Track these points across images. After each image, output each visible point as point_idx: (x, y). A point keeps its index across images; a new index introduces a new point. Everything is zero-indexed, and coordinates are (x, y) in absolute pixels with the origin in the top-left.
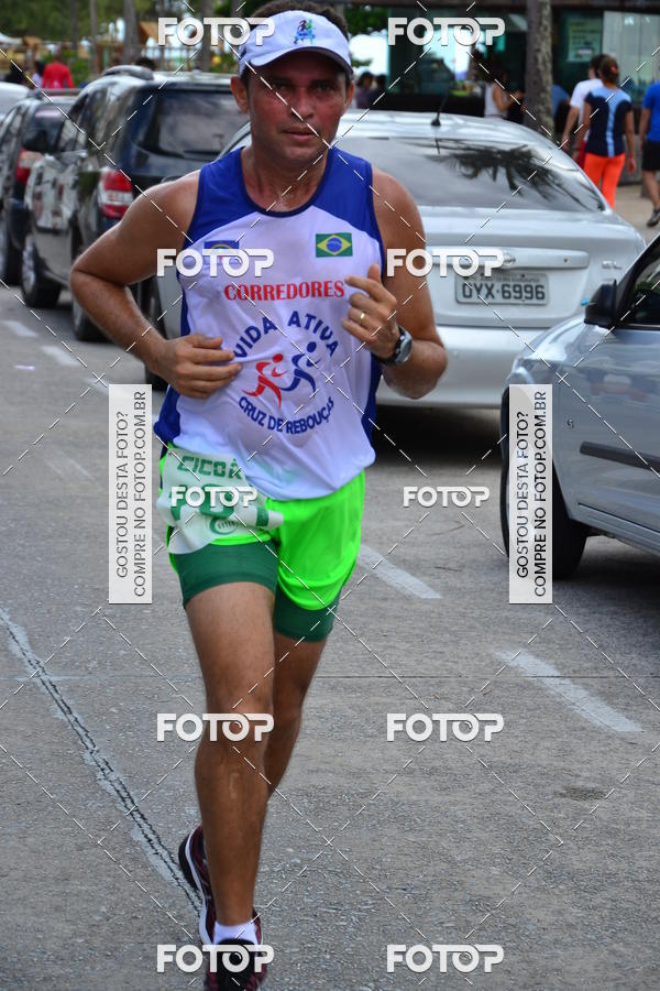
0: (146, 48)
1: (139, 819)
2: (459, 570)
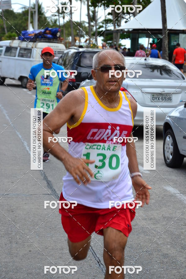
0: (76, 43)
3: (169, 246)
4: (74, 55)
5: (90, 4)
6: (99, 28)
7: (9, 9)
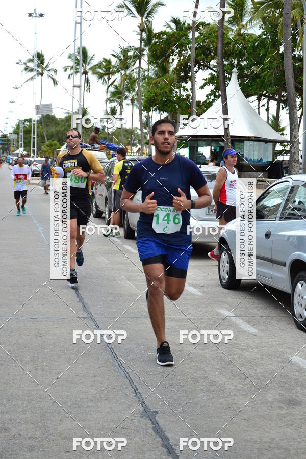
2: (207, 287)
3: (217, 373)
5: (142, 108)
7: (50, 114)
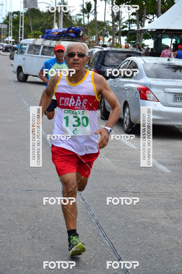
0: (100, 42)
1: (101, 230)
2: (174, 165)
4: (98, 54)
6: (123, 28)
7: (35, 8)
